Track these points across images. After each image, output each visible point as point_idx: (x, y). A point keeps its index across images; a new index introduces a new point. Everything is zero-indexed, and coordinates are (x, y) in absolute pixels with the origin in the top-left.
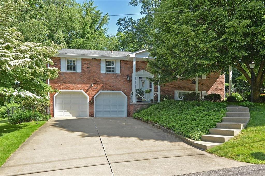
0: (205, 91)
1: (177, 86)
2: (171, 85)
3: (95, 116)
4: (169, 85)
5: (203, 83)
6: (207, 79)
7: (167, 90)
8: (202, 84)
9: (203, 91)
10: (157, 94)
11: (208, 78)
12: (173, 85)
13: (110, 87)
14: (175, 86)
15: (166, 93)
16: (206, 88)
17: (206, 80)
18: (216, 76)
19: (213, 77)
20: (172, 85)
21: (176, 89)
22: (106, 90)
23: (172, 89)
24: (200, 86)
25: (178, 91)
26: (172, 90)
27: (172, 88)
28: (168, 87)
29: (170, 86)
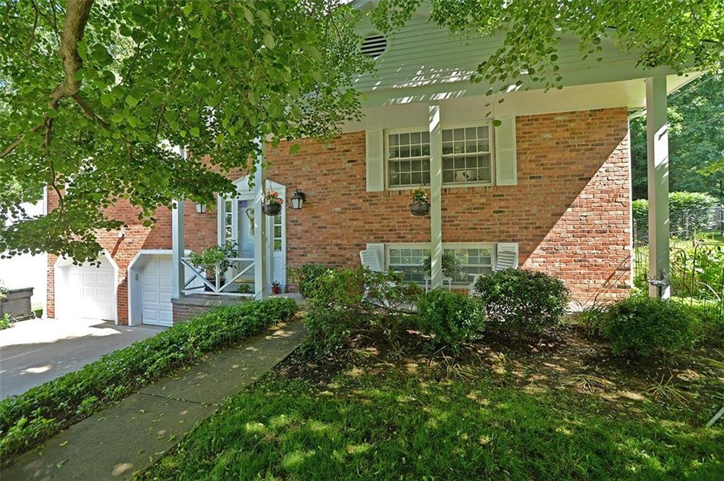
0: (514, 241)
1: (376, 226)
2: (350, 223)
3: (130, 325)
4: (343, 224)
5: (502, 204)
6: (525, 187)
7: (334, 241)
8: (495, 212)
9: (500, 241)
10: (251, 266)
11: (531, 178)
12: (361, 223)
13: (162, 239)
14: (367, 227)
15: (332, 256)
16: (517, 228)
17: (519, 188)
18: (573, 167)
19: (556, 172)
20: (355, 223)
21: (372, 237)
22: (154, 248)
23: (354, 238)
24: (488, 220)
25: (382, 245)
26: (355, 242)
27: (357, 234)
28: (339, 231)
29: (349, 227)
